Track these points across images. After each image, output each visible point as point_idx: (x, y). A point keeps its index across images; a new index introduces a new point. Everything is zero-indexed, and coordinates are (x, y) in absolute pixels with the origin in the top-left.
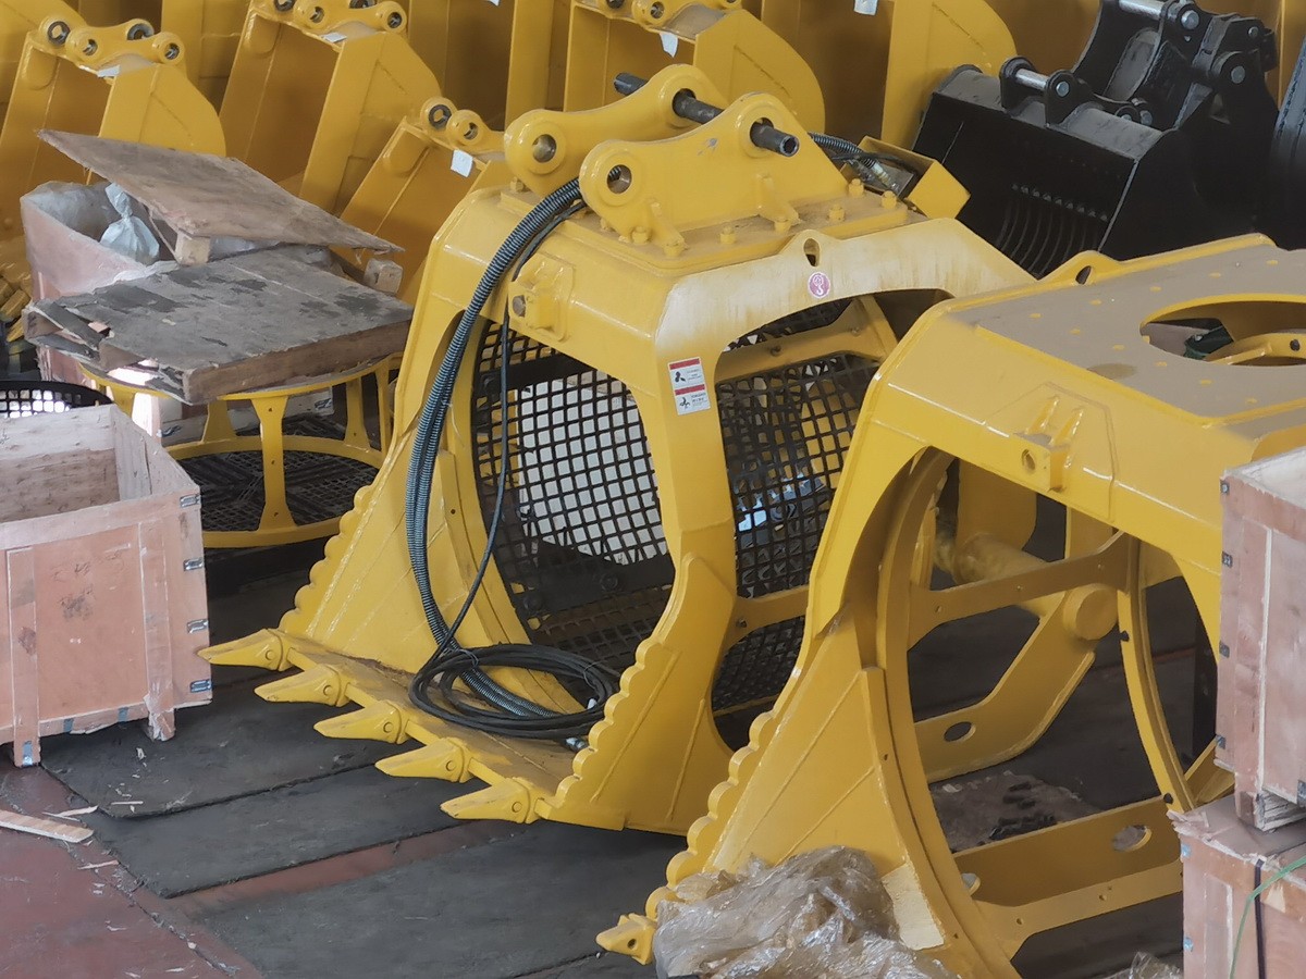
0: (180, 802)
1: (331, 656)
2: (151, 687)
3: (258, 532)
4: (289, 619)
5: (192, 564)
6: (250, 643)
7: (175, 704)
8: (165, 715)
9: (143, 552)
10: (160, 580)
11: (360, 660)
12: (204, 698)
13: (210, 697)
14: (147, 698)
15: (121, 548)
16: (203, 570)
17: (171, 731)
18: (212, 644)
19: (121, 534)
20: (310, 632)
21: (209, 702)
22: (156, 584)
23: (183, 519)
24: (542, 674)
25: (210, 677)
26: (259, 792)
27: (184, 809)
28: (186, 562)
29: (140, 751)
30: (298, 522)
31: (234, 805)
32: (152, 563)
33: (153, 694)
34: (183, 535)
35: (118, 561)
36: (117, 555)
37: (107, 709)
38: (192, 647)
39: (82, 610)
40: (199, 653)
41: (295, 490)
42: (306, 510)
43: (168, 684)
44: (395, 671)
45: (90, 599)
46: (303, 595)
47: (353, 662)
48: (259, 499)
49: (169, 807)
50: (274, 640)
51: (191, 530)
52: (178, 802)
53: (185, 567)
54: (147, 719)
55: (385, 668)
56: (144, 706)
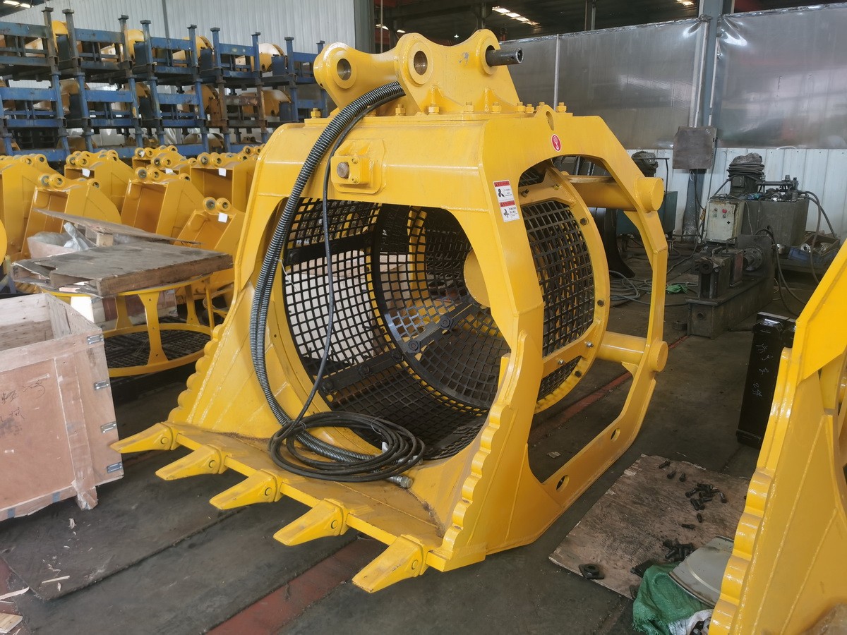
0: (101, 571)
1: (206, 436)
2: (76, 474)
3: (148, 365)
4: (174, 414)
5: (100, 385)
6: (148, 436)
7: (96, 483)
8: (89, 492)
9: (60, 379)
10: (76, 399)
11: (225, 434)
12: (119, 474)
13: (123, 474)
14: (74, 484)
15: (40, 378)
16: (110, 389)
17: (95, 502)
18: (120, 439)
19: (40, 367)
20: (189, 420)
21: (122, 477)
22: (73, 402)
23: (91, 353)
24: (343, 429)
25: (121, 460)
26: (164, 550)
27: (106, 578)
28: (95, 384)
29: (72, 521)
30: (169, 359)
31: (146, 566)
32: (67, 387)
33: (78, 479)
34: (92, 365)
35: (40, 388)
36: (38, 384)
37: (43, 496)
38: (106, 442)
39: (13, 428)
40: (112, 446)
41: (165, 346)
42: (172, 353)
43: (90, 471)
44: (249, 439)
45: (18, 419)
46: (182, 397)
47: (221, 437)
48: (147, 350)
49: (91, 578)
50: (166, 430)
51: (98, 361)
52: (99, 571)
53: (95, 387)
54: (76, 497)
55: (242, 438)
56: (72, 489)
